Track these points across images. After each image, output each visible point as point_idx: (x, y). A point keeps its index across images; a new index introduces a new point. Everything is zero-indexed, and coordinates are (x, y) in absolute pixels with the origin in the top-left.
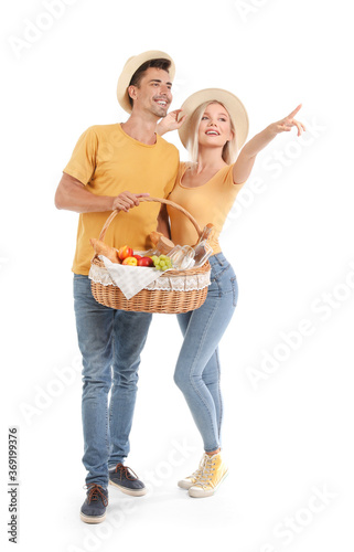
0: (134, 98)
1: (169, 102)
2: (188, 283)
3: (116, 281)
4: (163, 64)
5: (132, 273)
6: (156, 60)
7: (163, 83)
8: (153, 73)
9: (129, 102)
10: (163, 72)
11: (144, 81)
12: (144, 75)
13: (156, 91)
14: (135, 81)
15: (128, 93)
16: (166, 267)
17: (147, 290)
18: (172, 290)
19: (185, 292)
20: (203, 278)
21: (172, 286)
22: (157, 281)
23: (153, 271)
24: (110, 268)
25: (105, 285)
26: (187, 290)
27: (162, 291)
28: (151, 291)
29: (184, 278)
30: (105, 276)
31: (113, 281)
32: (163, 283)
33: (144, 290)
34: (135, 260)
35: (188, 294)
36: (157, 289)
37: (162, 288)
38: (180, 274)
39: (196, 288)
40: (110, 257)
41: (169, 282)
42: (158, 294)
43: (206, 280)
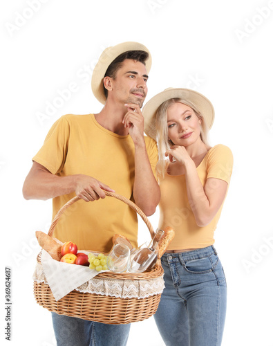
0: (109, 89)
1: (144, 96)
2: (125, 289)
3: (48, 279)
4: (141, 56)
5: (64, 271)
6: (134, 51)
7: (140, 74)
8: (130, 65)
9: (104, 92)
10: (139, 64)
11: (120, 72)
12: (121, 66)
13: (132, 84)
14: (111, 71)
15: (103, 84)
16: (101, 267)
17: (78, 292)
18: (107, 294)
19: (123, 299)
20: (147, 285)
21: (107, 290)
22: (90, 282)
23: (87, 271)
24: (45, 263)
25: (39, 282)
26: (125, 297)
27: (95, 295)
28: (82, 293)
29: (122, 282)
30: (40, 273)
31: (45, 279)
32: (97, 286)
33: (74, 291)
34: (74, 257)
35: (126, 302)
36: (90, 292)
37: (95, 292)
38: (118, 277)
39: (137, 296)
40: (52, 252)
41: (104, 285)
42: (91, 298)
43: (151, 288)
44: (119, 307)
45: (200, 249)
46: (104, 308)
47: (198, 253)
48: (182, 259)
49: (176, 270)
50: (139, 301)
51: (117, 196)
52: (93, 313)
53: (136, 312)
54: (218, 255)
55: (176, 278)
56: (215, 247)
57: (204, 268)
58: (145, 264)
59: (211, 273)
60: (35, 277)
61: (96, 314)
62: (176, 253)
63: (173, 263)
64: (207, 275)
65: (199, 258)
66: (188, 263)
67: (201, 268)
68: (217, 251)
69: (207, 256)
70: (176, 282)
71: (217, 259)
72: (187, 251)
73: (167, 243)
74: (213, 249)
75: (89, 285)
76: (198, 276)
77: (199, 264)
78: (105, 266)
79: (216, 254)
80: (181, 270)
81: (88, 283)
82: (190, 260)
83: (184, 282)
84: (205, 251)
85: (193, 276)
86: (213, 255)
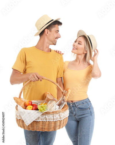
2: (55, 117)
3: (22, 117)
5: (29, 113)
16: (44, 110)
17: (36, 121)
18: (47, 121)
19: (54, 122)
20: (63, 114)
21: (47, 119)
22: (40, 117)
23: (38, 112)
24: (20, 111)
25: (18, 119)
26: (55, 121)
27: (43, 121)
28: (37, 122)
29: (53, 115)
30: (18, 115)
31: (21, 117)
32: (43, 118)
33: (34, 121)
34: (31, 106)
35: (55, 123)
36: (40, 121)
37: (42, 120)
38: (51, 113)
39: (59, 120)
40: (22, 105)
41: (46, 117)
42: (41, 123)
43: (65, 115)
44: (53, 125)
45: (83, 100)
46: (47, 126)
47: (83, 102)
48: (76, 105)
49: (74, 109)
50: (60, 121)
51: (46, 78)
52: (43, 129)
53: (60, 126)
54: (91, 102)
55: (75, 113)
56: (89, 99)
57: (86, 108)
58: (61, 106)
59: (89, 110)
60: (16, 117)
61: (44, 129)
62: (74, 102)
63: (73, 106)
64: (87, 111)
65: (83, 104)
66: (79, 106)
67: (84, 108)
68: (90, 100)
69: (86, 103)
70: (74, 114)
71: (91, 104)
72: (78, 101)
73: (68, 95)
74: (89, 100)
75: (40, 118)
76: (83, 111)
77: (83, 106)
78: (45, 110)
79: (90, 102)
80: (76, 109)
81: (39, 117)
82: (80, 105)
83: (78, 114)
84: (85, 101)
85: (81, 111)
86: (89, 102)
